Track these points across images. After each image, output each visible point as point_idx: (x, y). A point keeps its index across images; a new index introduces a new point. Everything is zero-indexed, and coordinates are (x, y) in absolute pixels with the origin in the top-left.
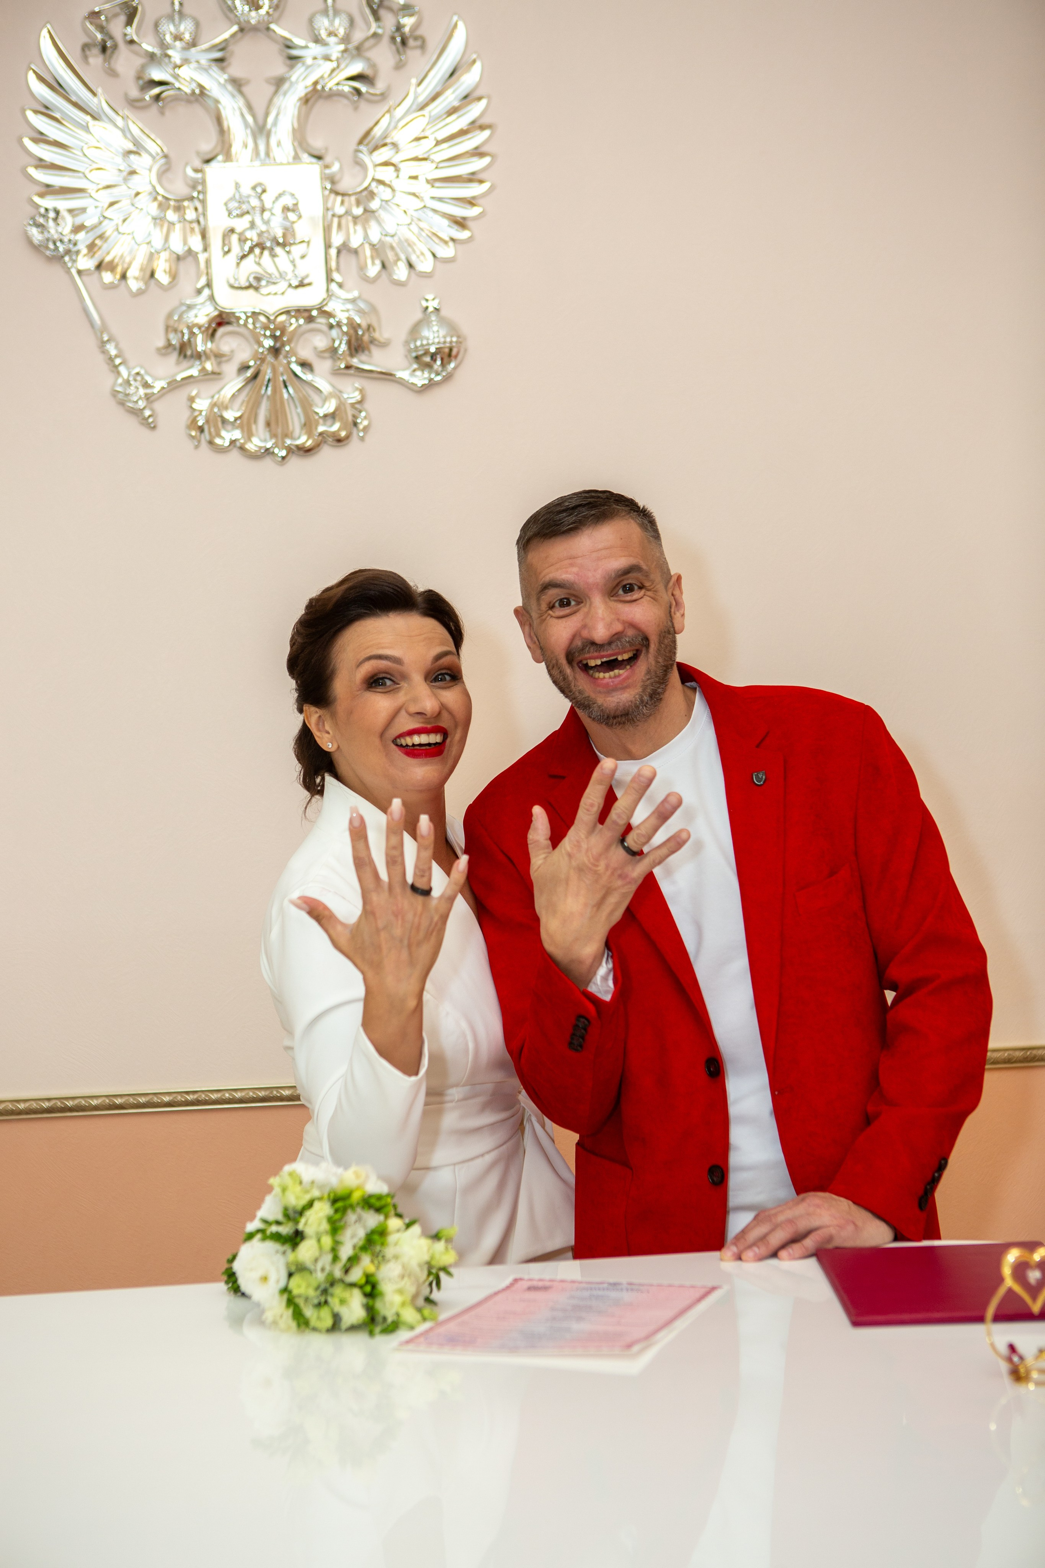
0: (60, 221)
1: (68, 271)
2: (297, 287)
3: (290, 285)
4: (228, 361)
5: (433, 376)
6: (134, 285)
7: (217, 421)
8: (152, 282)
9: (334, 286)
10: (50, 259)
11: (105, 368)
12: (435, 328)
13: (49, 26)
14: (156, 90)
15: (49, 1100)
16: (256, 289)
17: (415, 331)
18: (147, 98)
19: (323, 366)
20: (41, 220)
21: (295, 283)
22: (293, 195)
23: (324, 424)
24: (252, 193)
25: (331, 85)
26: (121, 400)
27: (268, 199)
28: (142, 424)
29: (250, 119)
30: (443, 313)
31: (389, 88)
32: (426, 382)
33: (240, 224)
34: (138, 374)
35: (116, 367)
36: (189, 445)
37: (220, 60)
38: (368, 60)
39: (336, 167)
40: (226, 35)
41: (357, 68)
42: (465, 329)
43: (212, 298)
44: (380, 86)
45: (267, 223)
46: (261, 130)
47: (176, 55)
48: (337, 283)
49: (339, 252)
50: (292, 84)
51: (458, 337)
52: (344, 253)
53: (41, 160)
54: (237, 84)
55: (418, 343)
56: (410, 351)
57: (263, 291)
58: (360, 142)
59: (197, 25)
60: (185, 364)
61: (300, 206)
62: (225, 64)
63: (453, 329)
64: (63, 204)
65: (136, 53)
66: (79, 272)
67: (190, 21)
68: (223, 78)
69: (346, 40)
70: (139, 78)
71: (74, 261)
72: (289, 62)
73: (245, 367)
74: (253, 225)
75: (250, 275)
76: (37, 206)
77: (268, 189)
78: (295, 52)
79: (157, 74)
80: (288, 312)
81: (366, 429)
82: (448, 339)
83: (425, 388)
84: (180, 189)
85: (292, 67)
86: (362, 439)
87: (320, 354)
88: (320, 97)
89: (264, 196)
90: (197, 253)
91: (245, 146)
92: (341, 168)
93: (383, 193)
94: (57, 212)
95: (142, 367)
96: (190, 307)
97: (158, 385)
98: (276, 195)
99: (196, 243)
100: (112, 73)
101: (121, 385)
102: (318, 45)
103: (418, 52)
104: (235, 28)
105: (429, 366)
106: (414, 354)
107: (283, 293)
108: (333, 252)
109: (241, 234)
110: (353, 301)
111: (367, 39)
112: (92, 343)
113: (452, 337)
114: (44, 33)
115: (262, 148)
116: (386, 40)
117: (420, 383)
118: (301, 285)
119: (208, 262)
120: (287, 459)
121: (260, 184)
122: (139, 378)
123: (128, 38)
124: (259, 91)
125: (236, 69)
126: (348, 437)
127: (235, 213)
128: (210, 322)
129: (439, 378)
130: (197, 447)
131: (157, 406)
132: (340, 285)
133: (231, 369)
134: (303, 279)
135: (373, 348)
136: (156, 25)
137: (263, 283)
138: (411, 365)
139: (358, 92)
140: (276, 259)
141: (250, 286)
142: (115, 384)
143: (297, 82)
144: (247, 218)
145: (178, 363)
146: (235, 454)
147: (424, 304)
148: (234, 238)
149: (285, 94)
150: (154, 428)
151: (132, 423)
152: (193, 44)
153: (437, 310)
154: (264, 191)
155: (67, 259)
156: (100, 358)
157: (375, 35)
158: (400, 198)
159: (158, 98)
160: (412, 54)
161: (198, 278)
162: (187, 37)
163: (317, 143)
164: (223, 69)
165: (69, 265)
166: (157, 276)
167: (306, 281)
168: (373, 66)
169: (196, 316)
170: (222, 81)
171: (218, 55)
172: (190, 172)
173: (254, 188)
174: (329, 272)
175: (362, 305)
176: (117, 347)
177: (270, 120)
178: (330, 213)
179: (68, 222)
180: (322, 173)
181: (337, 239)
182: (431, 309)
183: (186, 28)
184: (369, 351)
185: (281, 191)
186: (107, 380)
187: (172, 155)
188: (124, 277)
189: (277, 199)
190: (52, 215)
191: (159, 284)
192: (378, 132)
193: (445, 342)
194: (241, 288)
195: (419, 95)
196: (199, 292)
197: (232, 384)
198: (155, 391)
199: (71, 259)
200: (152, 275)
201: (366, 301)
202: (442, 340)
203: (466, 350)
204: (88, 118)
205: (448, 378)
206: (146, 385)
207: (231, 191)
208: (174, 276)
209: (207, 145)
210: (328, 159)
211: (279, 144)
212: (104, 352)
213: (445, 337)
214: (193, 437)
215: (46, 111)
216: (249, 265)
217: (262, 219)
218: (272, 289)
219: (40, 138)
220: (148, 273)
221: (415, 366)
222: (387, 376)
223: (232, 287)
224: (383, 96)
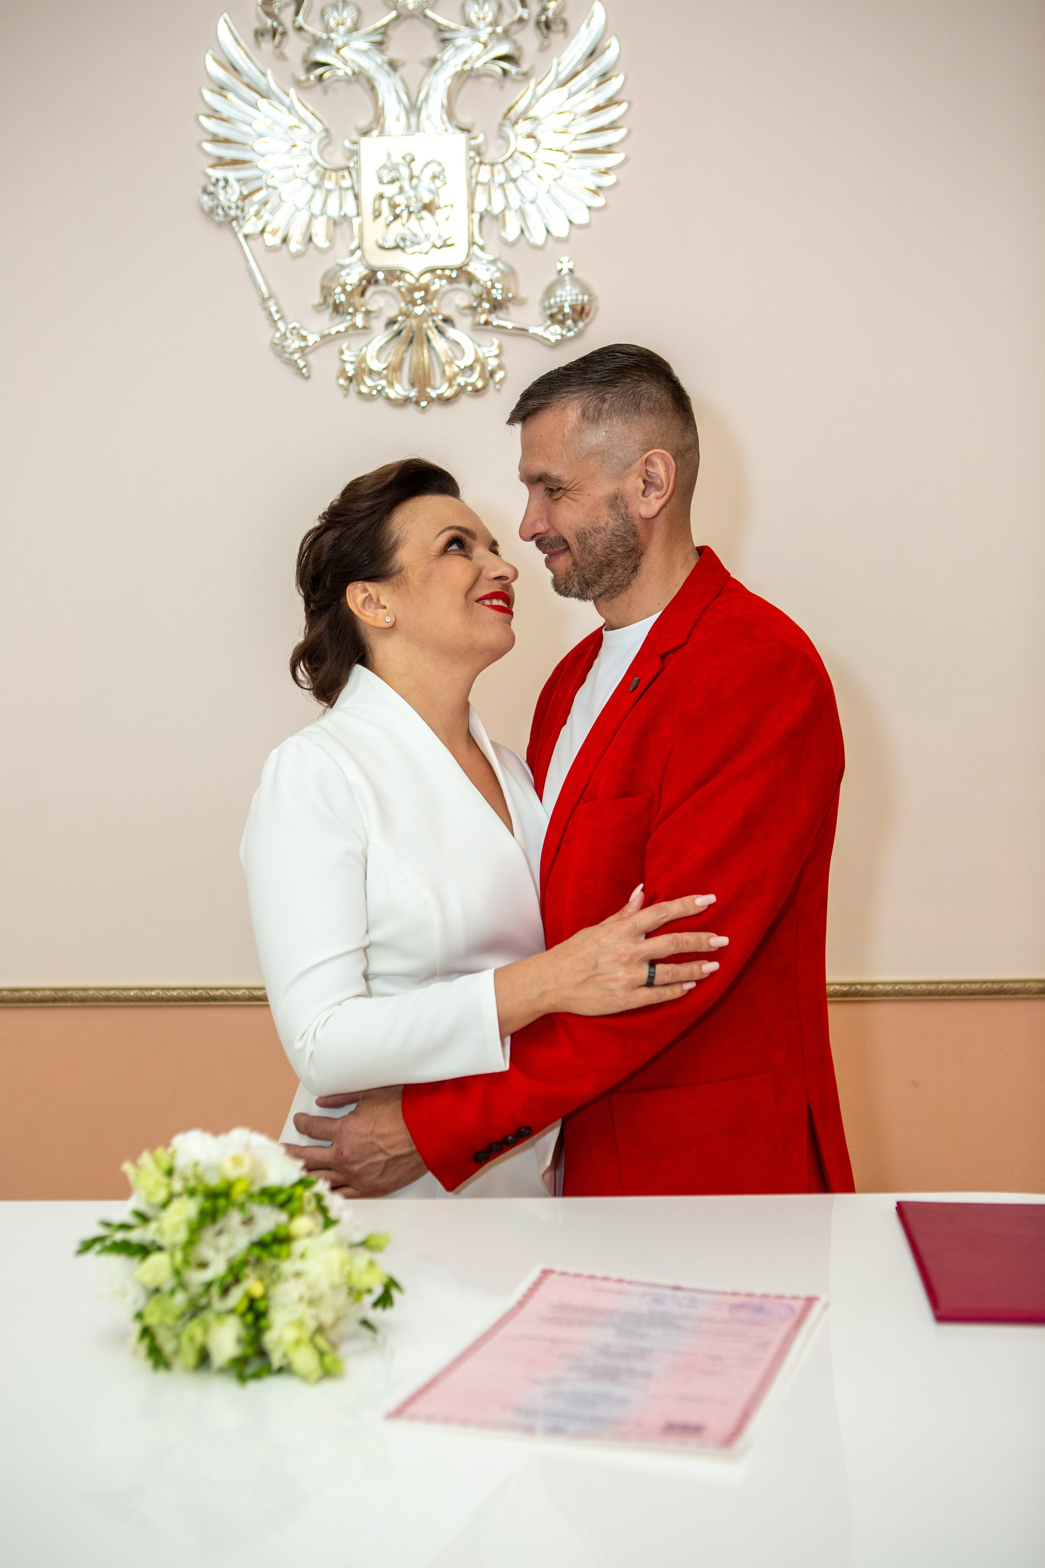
0: (229, 189)
1: (235, 235)
2: (441, 247)
3: (434, 246)
4: (377, 317)
5: (564, 332)
6: (295, 245)
7: (363, 371)
8: (311, 246)
9: (475, 249)
10: (220, 224)
11: (265, 323)
12: (568, 287)
13: (226, 15)
14: (320, 71)
15: (195, 989)
16: (403, 249)
17: (550, 291)
18: (312, 77)
19: (466, 322)
20: (211, 188)
21: (439, 244)
22: (440, 164)
23: (463, 376)
24: (401, 161)
25: (478, 64)
26: (279, 349)
27: (416, 167)
28: (297, 374)
29: (404, 98)
30: (577, 274)
31: (532, 68)
32: (559, 337)
33: (390, 190)
34: (294, 328)
35: (275, 322)
36: (340, 393)
37: (380, 44)
38: (515, 42)
39: (481, 139)
40: (385, 21)
41: (504, 49)
42: (597, 288)
43: (363, 257)
44: (525, 66)
45: (415, 188)
46: (413, 109)
47: (338, 40)
48: (478, 246)
49: (481, 218)
50: (443, 63)
51: (590, 295)
52: (487, 219)
53: (214, 135)
54: (393, 65)
55: (552, 301)
56: (545, 309)
57: (408, 250)
58: (505, 117)
59: (359, 11)
60: (338, 319)
61: (446, 173)
62: (384, 47)
63: (585, 289)
64: (232, 175)
65: (304, 39)
66: (246, 236)
67: (352, 8)
68: (379, 59)
69: (495, 23)
70: (305, 61)
71: (241, 227)
72: (441, 45)
73: (392, 322)
74: (401, 190)
75: (397, 236)
76: (209, 177)
77: (416, 159)
78: (447, 35)
79: (321, 57)
80: (432, 271)
81: (502, 381)
82: (580, 297)
83: (558, 343)
84: (339, 160)
85: (443, 49)
86: (498, 390)
87: (462, 310)
88: (469, 77)
89: (413, 164)
90: (351, 219)
91: (398, 120)
92: (486, 139)
93: (525, 163)
94: (226, 181)
95: (298, 321)
96: (343, 267)
97: (312, 339)
98: (425, 163)
99: (350, 208)
100: (282, 57)
101: (278, 338)
102: (468, 28)
103: (561, 36)
104: (393, 14)
105: (562, 323)
106: (548, 312)
107: (427, 253)
108: (476, 217)
109: (390, 199)
110: (494, 262)
111: (512, 24)
112: (255, 302)
113: (583, 295)
114: (221, 21)
115: (413, 120)
116: (531, 25)
117: (553, 339)
118: (445, 245)
119: (361, 227)
120: (426, 409)
121: (410, 154)
122: (295, 332)
123: (297, 24)
124: (412, 70)
125: (393, 52)
126: (484, 388)
127: (385, 180)
128: (361, 281)
129: (572, 334)
130: (346, 396)
131: (312, 358)
132: (482, 248)
133: (378, 324)
134: (445, 241)
135: (510, 306)
136: (322, 14)
137: (408, 243)
138: (545, 322)
139: (505, 72)
140: (422, 222)
141: (397, 247)
142: (273, 337)
143: (448, 61)
144: (397, 185)
145: (331, 319)
146: (380, 403)
147: (559, 266)
148: (385, 203)
149: (436, 73)
150: (308, 378)
151: (288, 373)
152: (355, 28)
153: (571, 271)
154: (413, 160)
155: (234, 224)
156: (262, 314)
157: (521, 20)
158: (541, 168)
159: (320, 78)
160: (556, 37)
161: (353, 239)
162: (349, 23)
163: (465, 119)
164: (382, 52)
165: (236, 229)
166: (315, 239)
167: (448, 243)
168: (519, 48)
169: (348, 274)
170: (379, 60)
171: (378, 38)
172: (347, 144)
173: (404, 158)
174: (471, 236)
175: (500, 265)
176: (276, 304)
177: (422, 96)
178: (474, 181)
179: (235, 191)
180: (468, 144)
181: (481, 204)
182: (565, 271)
183: (348, 16)
184: (507, 308)
185: (429, 161)
186: (268, 335)
187: (333, 130)
188: (285, 240)
189: (425, 166)
190: (222, 183)
191: (317, 248)
192: (519, 108)
193: (577, 300)
194: (389, 249)
195: (560, 73)
196: (352, 253)
197: (380, 337)
198: (310, 344)
199: (238, 224)
200: (310, 239)
201: (505, 264)
202: (574, 298)
203: (597, 309)
204: (257, 96)
205: (579, 335)
206: (304, 338)
207: (383, 160)
208: (331, 239)
209: (364, 122)
210: (473, 134)
211: (429, 117)
212: (267, 309)
213: (577, 295)
214: (341, 386)
215: (221, 89)
216: (397, 228)
217: (411, 185)
218: (416, 248)
219: (214, 114)
220: (307, 238)
221: (549, 322)
222: (521, 332)
223: (382, 248)
224: (526, 75)
